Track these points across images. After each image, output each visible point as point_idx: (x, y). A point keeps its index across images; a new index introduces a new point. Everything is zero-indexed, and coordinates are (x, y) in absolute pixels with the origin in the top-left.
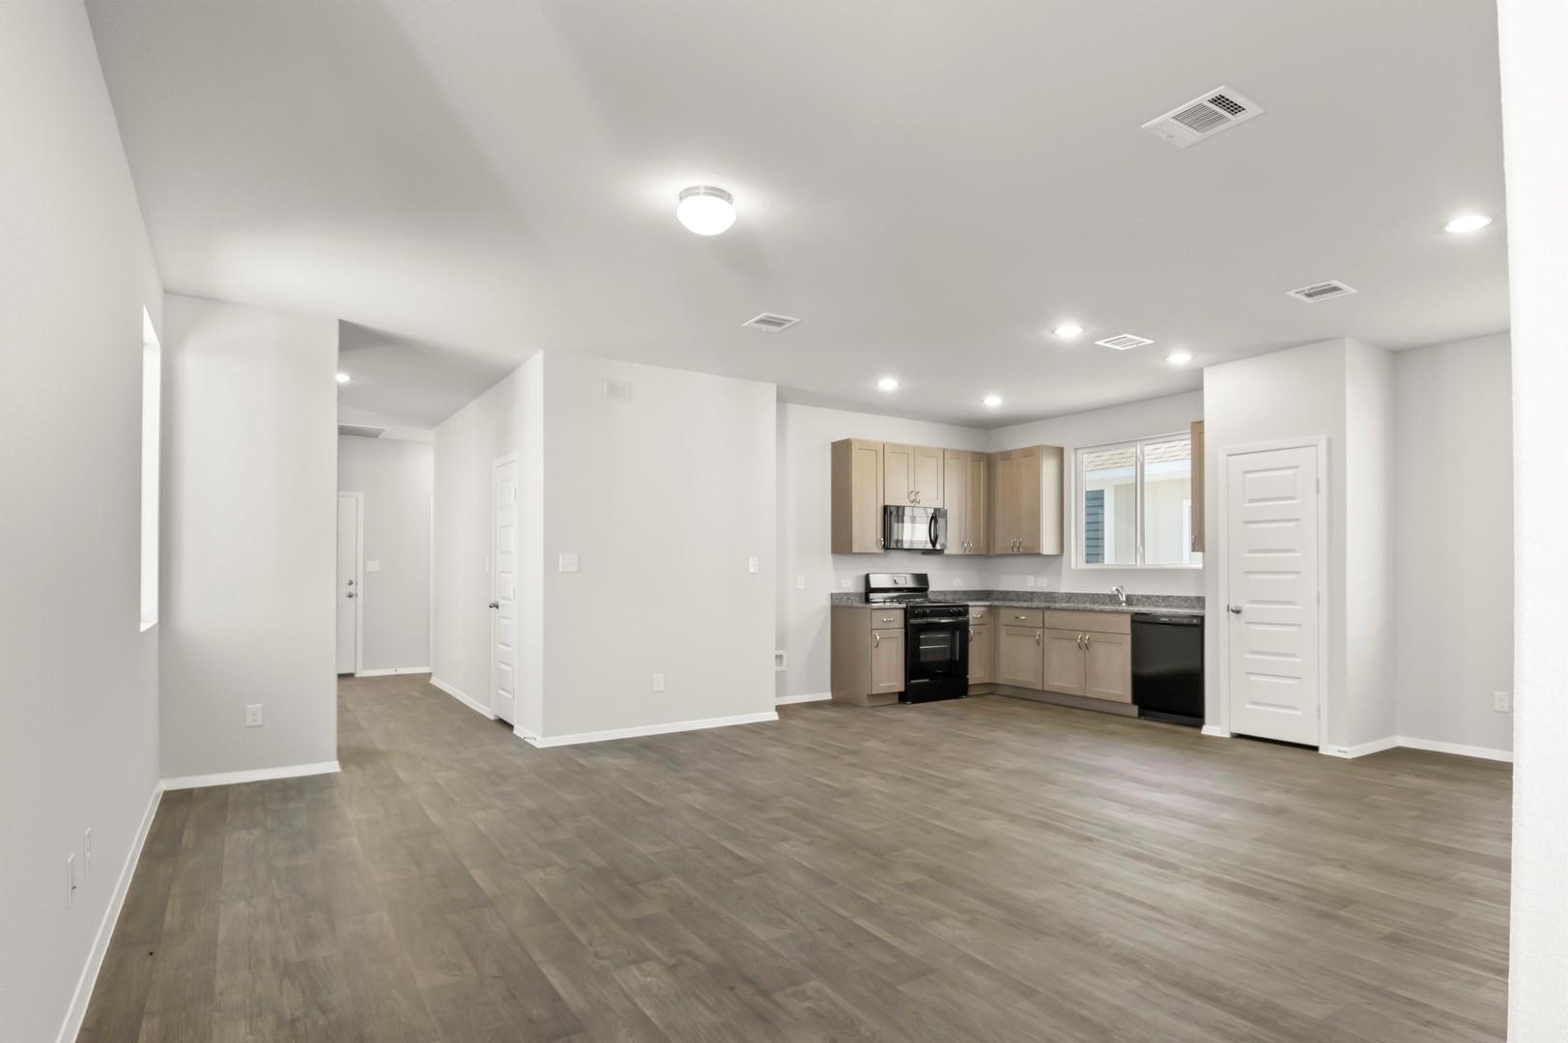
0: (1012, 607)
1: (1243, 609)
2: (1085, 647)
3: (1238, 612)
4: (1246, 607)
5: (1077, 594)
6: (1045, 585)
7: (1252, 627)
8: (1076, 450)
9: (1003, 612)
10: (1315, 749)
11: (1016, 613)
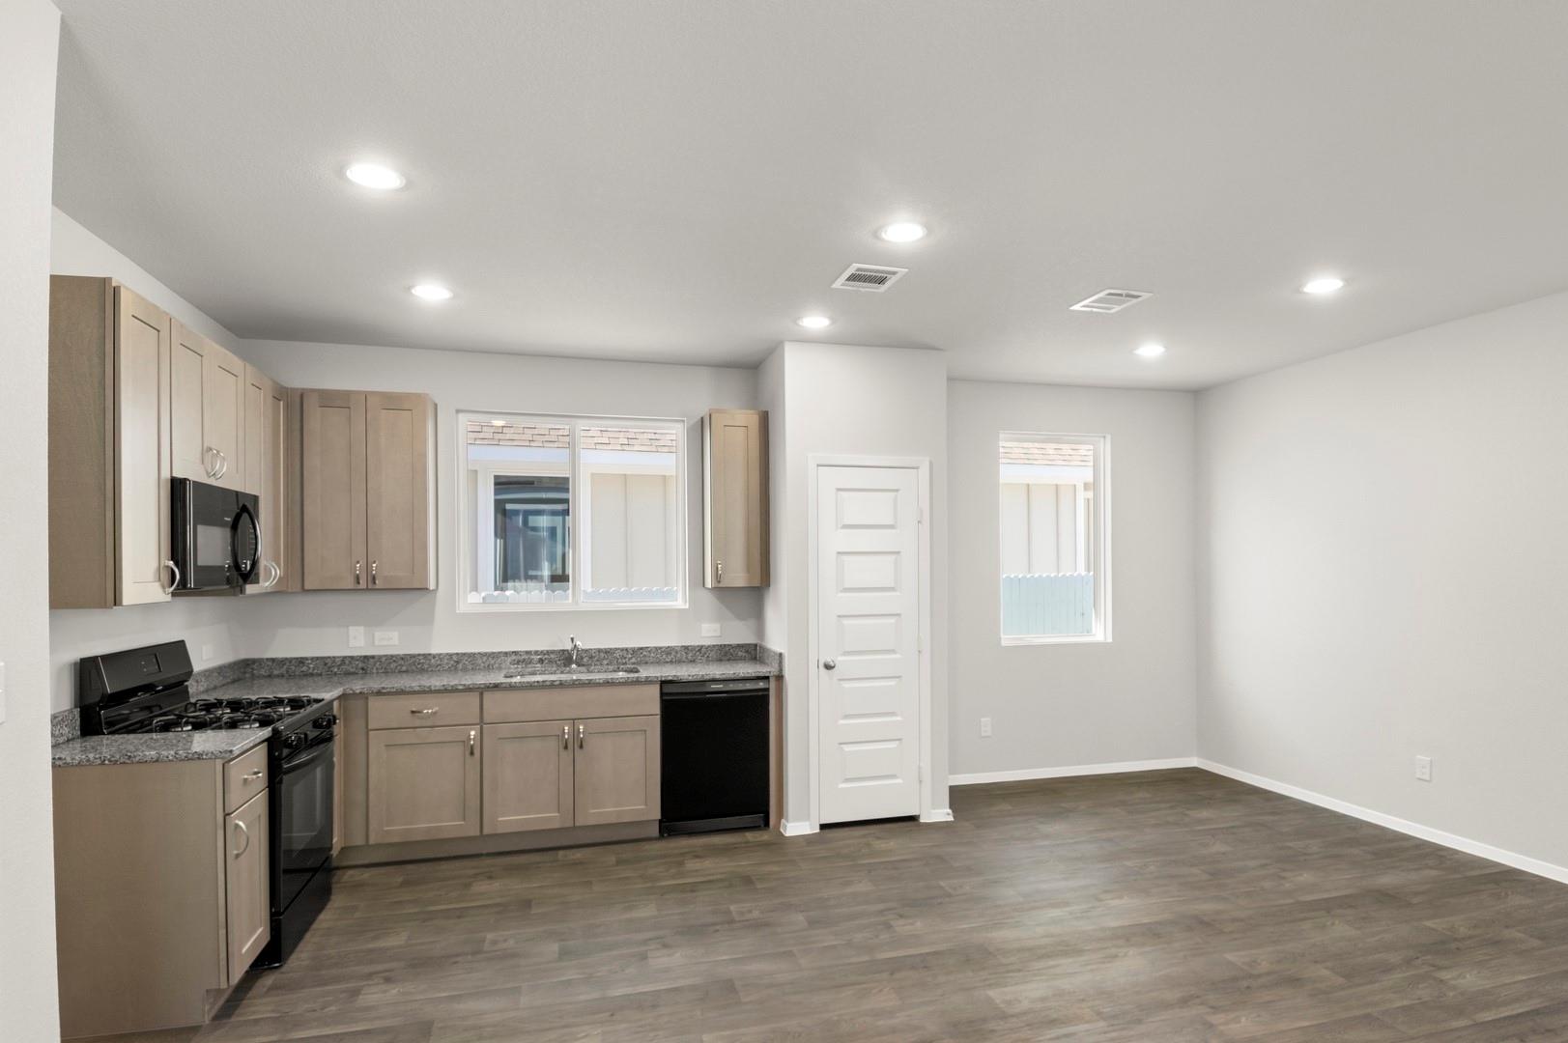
0: (401, 692)
1: (837, 662)
2: (574, 745)
3: (828, 667)
4: (840, 660)
5: (472, 655)
6: (396, 641)
7: (847, 685)
8: (458, 411)
9: (374, 704)
10: (913, 819)
11: (414, 703)
